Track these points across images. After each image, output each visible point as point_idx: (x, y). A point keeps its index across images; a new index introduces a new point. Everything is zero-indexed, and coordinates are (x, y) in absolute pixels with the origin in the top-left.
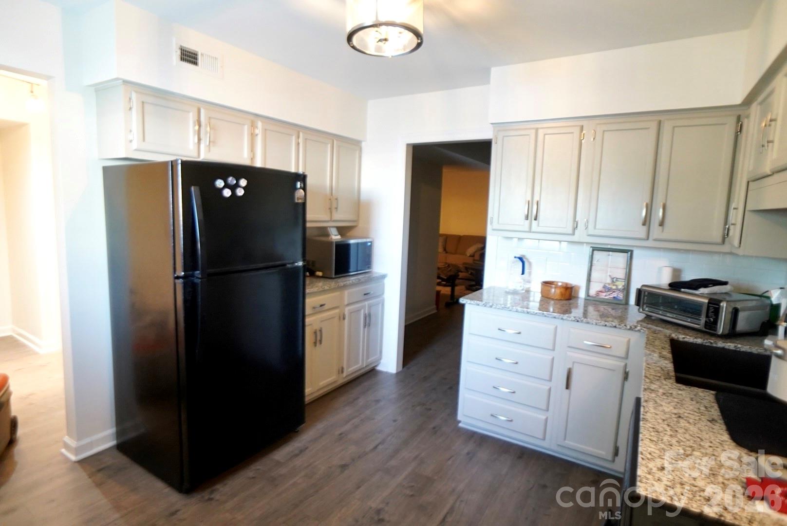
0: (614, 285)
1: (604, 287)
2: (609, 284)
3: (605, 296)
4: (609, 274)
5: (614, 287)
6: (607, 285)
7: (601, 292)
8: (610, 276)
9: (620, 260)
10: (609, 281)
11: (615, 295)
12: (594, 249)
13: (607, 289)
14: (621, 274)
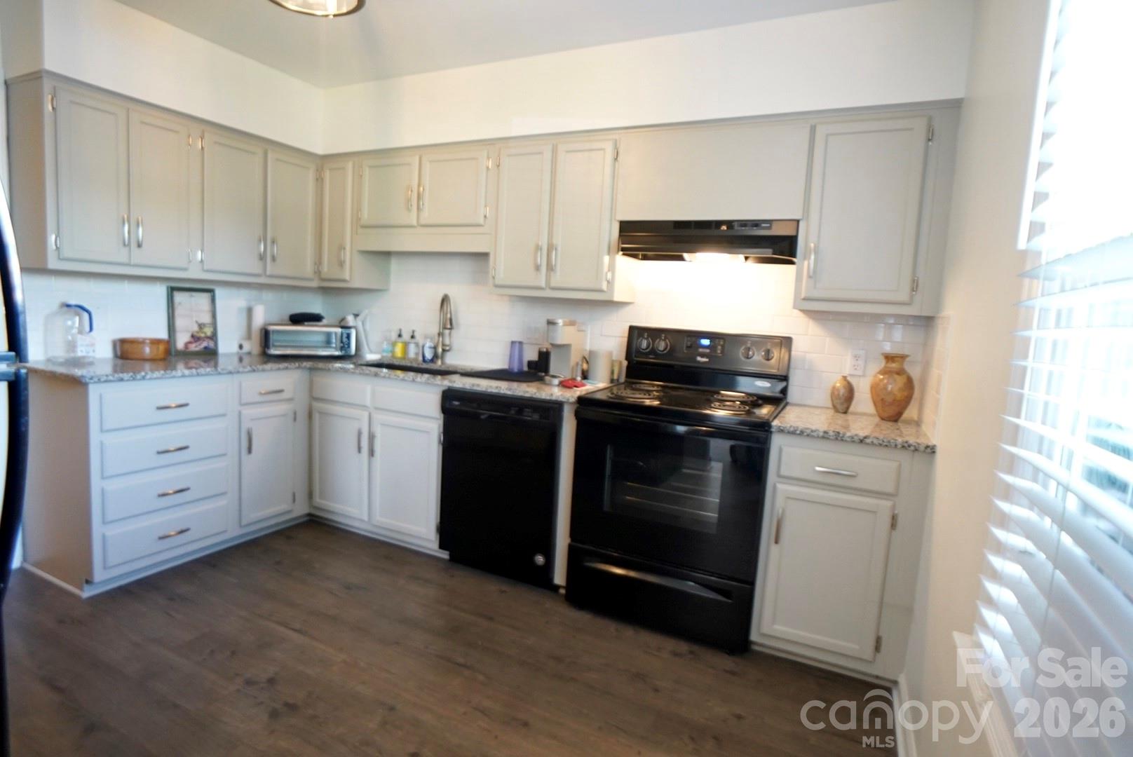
0: (202, 333)
1: (193, 336)
2: (198, 332)
3: (196, 347)
4: (194, 320)
5: (203, 335)
6: (195, 334)
7: (190, 343)
8: (197, 322)
9: (202, 300)
10: (196, 328)
11: (205, 344)
12: (172, 291)
13: (195, 338)
14: (206, 319)
